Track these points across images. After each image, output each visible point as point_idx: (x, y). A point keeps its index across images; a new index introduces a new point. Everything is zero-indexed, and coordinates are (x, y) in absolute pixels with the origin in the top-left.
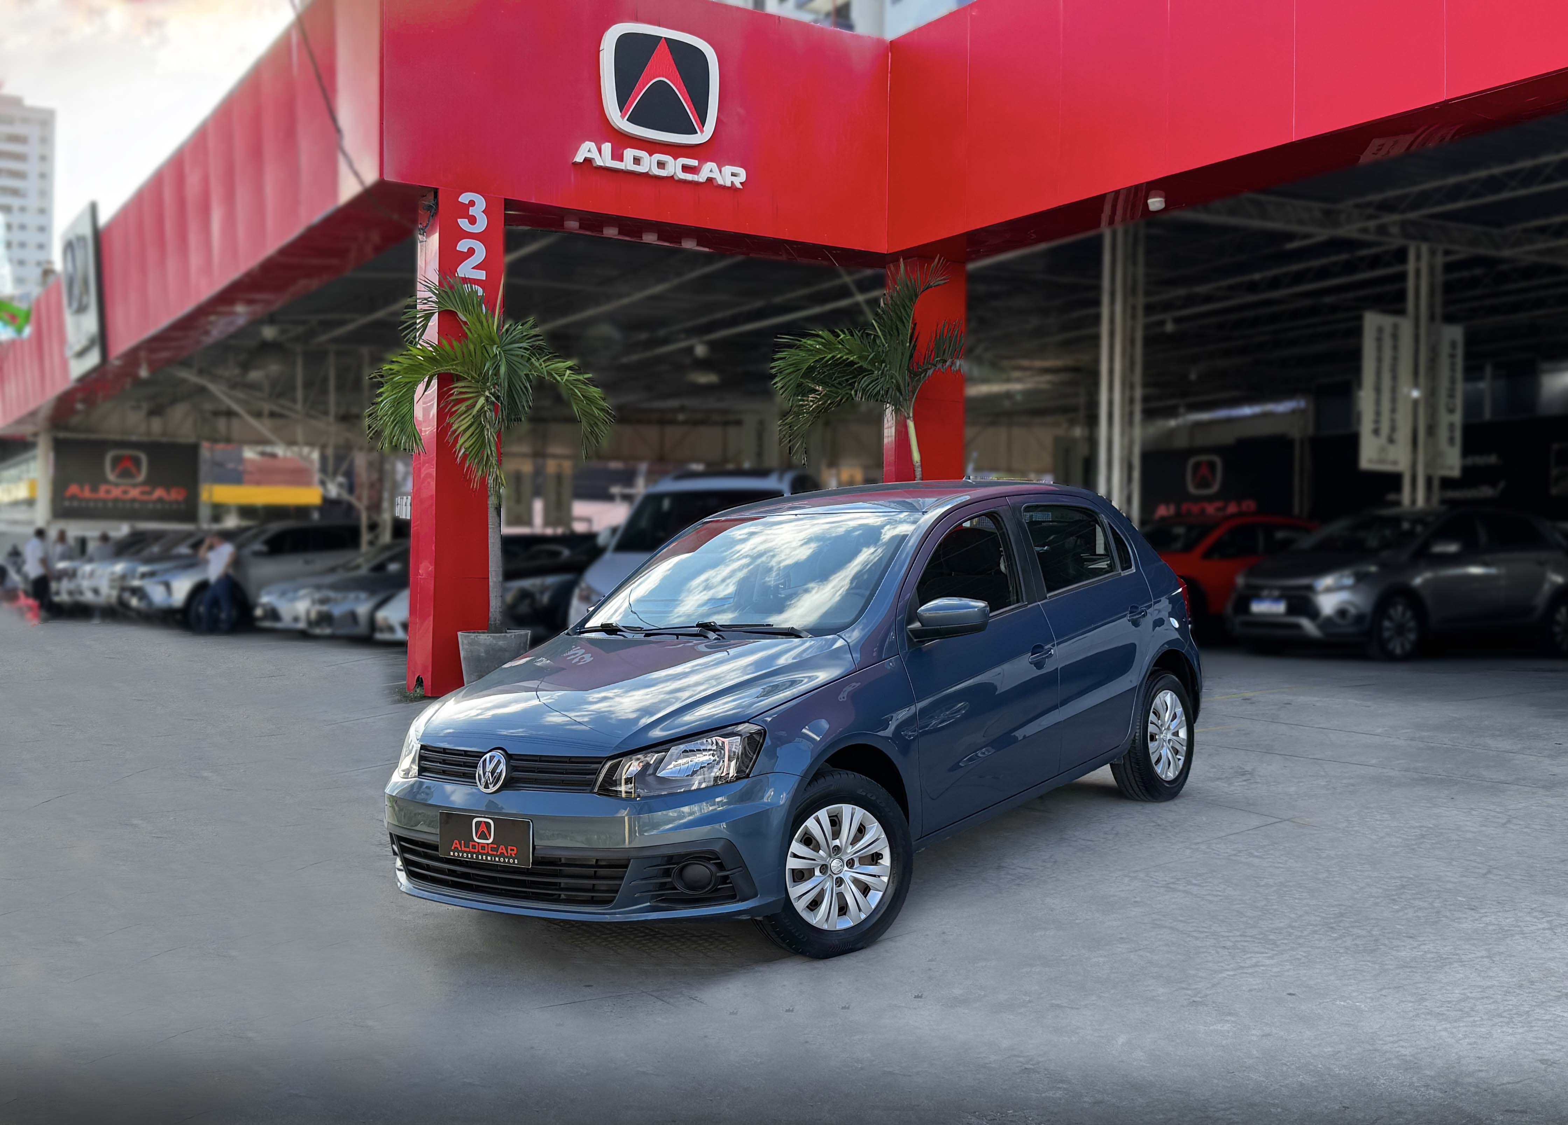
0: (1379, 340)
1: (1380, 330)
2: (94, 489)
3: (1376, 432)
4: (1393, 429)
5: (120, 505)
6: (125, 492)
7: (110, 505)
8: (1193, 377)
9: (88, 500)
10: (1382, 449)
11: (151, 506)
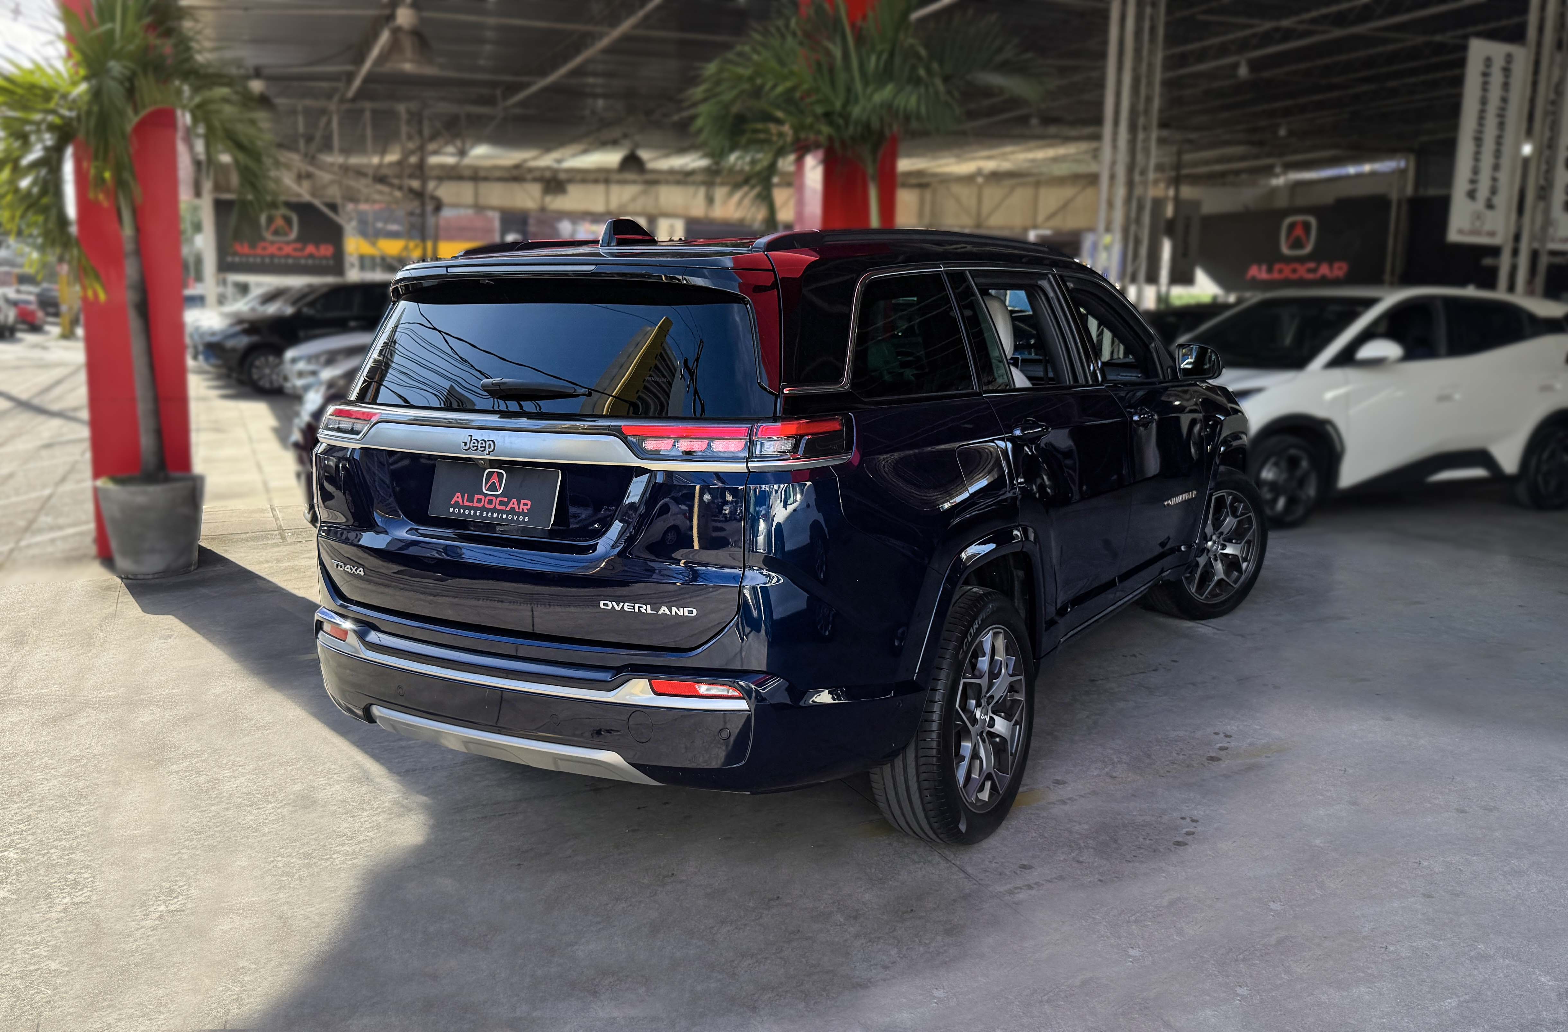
0: (1485, 75)
1: (1488, 62)
2: (253, 245)
3: (1471, 195)
4: (1494, 191)
5: (276, 261)
6: (280, 249)
7: (267, 260)
8: (1282, 132)
9: (247, 256)
10: (1478, 216)
11: (303, 261)
